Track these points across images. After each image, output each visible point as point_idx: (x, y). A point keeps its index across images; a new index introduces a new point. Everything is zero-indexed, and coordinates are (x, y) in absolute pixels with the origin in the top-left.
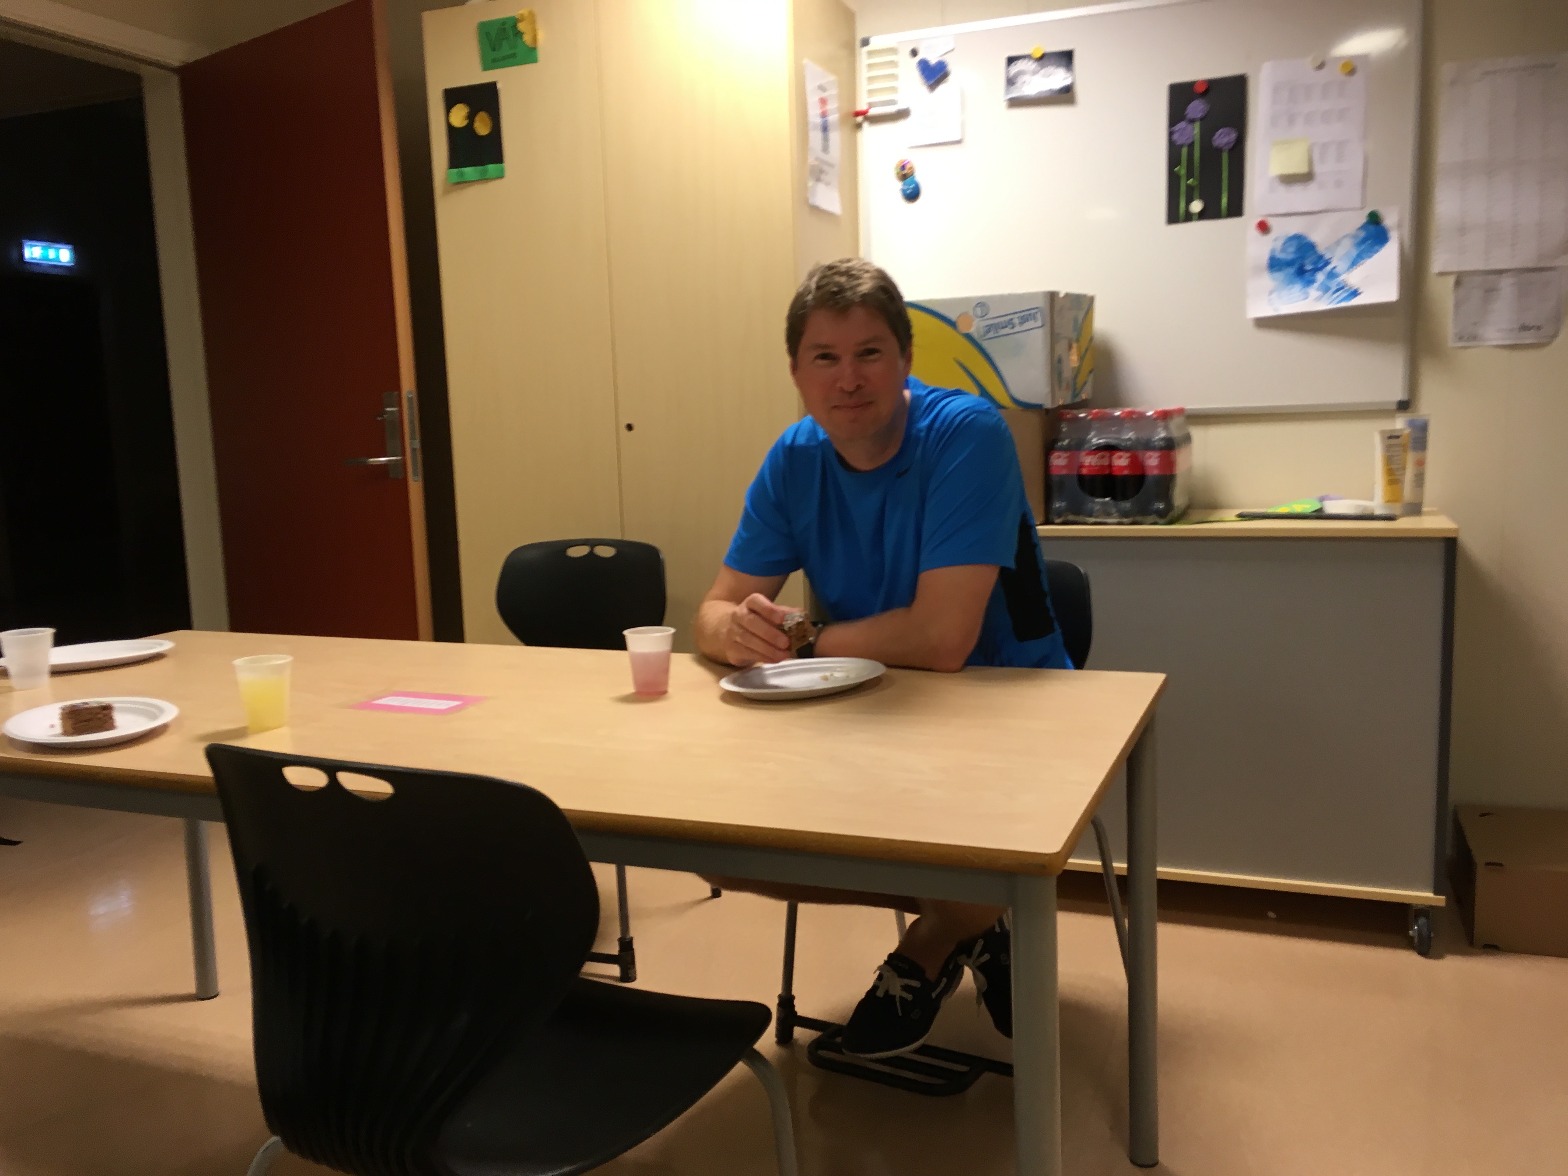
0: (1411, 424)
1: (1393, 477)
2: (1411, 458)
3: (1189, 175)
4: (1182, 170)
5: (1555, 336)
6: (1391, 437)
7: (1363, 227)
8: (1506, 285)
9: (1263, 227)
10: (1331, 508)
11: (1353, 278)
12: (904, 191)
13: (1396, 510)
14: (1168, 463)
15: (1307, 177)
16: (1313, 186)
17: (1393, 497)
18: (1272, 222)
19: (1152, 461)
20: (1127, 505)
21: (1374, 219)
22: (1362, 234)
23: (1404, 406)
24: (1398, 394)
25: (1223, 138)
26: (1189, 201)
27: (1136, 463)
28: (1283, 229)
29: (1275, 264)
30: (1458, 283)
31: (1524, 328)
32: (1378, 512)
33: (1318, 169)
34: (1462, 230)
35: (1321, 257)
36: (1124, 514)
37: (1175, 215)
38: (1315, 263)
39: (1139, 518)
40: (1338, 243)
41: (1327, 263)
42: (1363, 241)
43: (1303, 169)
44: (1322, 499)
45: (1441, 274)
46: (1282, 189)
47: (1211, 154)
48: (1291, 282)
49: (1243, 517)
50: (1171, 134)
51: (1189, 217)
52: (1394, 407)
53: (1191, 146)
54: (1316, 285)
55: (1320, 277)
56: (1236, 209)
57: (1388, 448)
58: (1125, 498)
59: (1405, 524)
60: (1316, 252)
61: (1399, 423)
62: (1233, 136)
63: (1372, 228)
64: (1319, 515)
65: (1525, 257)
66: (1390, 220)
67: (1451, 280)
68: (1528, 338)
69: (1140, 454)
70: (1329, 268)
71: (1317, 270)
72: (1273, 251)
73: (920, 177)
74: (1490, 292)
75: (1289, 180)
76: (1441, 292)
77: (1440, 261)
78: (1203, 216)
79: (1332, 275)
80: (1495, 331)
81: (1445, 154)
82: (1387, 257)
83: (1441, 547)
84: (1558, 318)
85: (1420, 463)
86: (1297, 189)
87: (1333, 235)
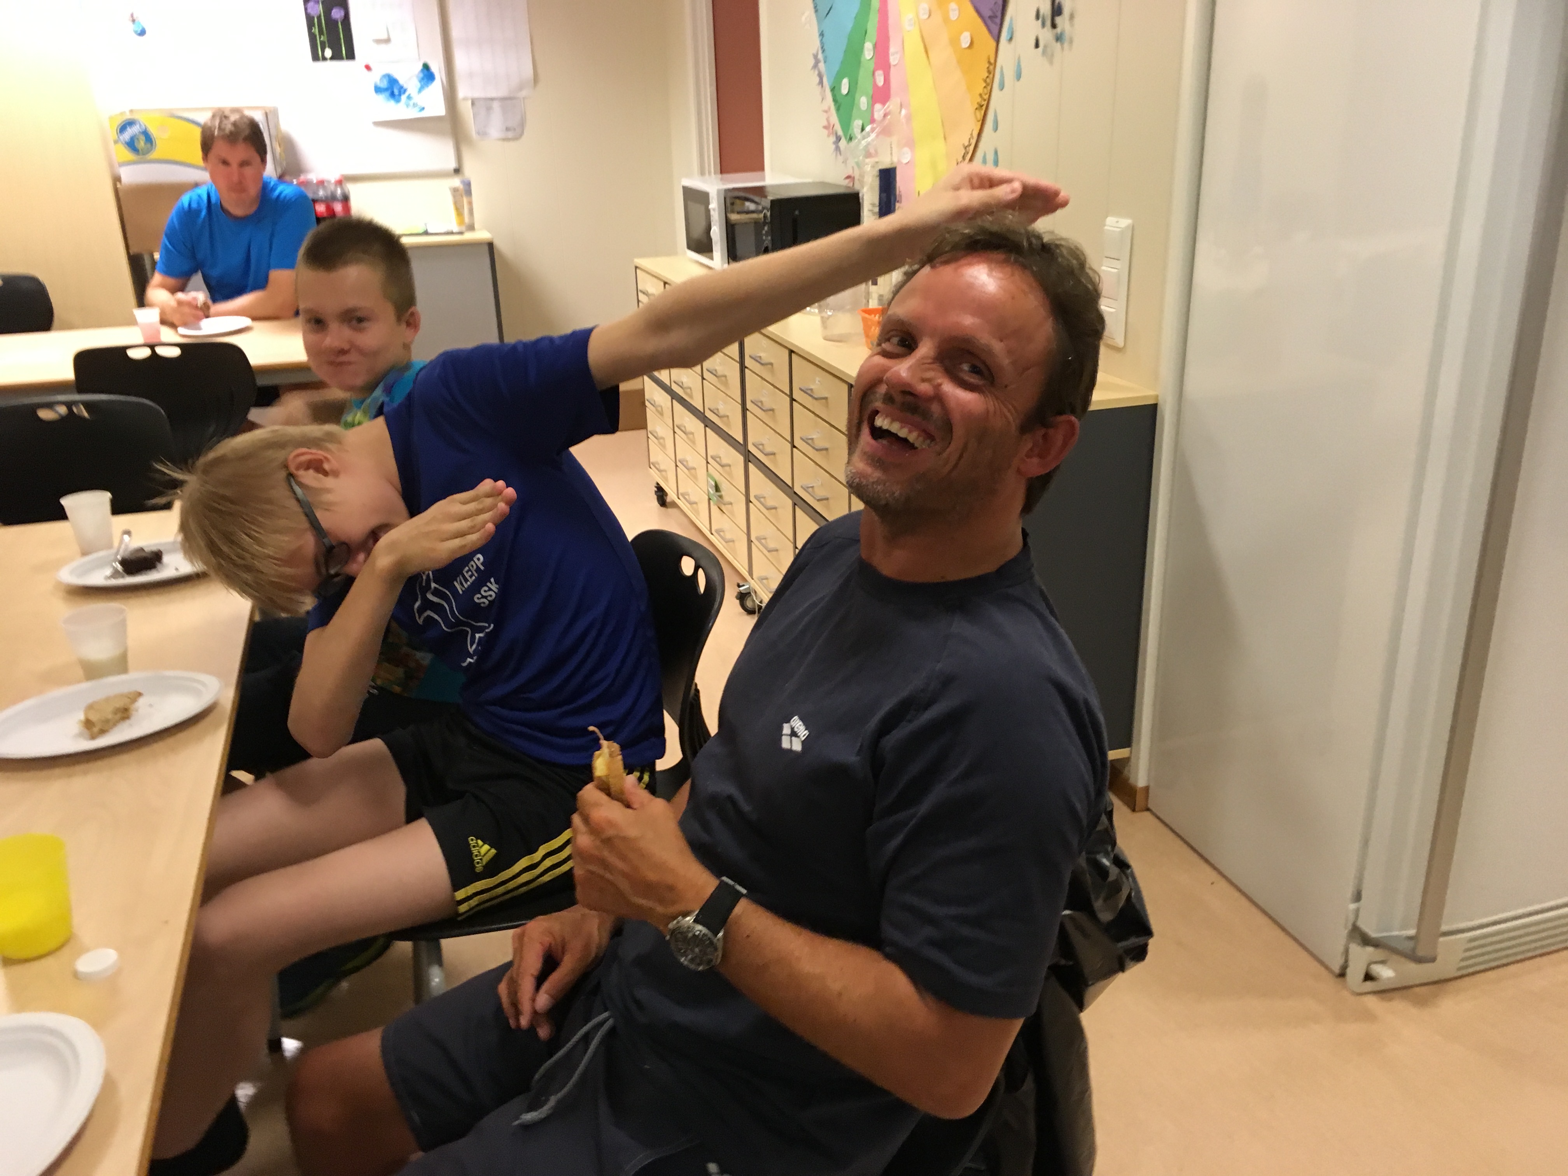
0: (463, 182)
1: (459, 210)
2: (465, 200)
3: (321, 32)
4: (316, 30)
5: (522, 133)
6: (455, 191)
7: (421, 71)
8: (496, 105)
9: (368, 68)
10: (432, 229)
11: (421, 100)
12: (135, 30)
13: (463, 228)
14: (347, 208)
15: (387, 41)
16: (390, 45)
17: (460, 222)
18: (371, 65)
21: (426, 67)
22: (421, 75)
23: (457, 171)
24: (453, 165)
25: (337, 14)
26: (323, 48)
27: (329, 208)
28: (379, 69)
29: (378, 90)
30: (473, 104)
31: (508, 129)
32: (454, 230)
33: (392, 37)
34: (471, 75)
35: (402, 87)
37: (315, 58)
38: (399, 90)
40: (409, 79)
41: (405, 91)
42: (423, 79)
43: (385, 37)
44: (426, 225)
45: (464, 99)
46: (375, 45)
47: (331, 24)
48: (388, 100)
50: (306, 9)
51: (324, 59)
52: (453, 172)
53: (319, 18)
54: (402, 103)
55: (404, 97)
57: (454, 196)
59: (469, 236)
60: (399, 84)
61: (456, 182)
62: (342, 13)
63: (426, 71)
64: (426, 233)
65: (502, 92)
66: (434, 68)
67: (470, 102)
68: (510, 135)
70: (407, 94)
71: (401, 94)
72: (376, 82)
73: (142, 21)
74: (489, 109)
75: (378, 41)
76: (465, 109)
77: (463, 92)
78: (332, 58)
79: (409, 97)
80: (495, 130)
81: (456, 33)
82: (436, 88)
83: (486, 248)
84: (522, 124)
85: (470, 203)
86: (383, 46)
87: (406, 75)
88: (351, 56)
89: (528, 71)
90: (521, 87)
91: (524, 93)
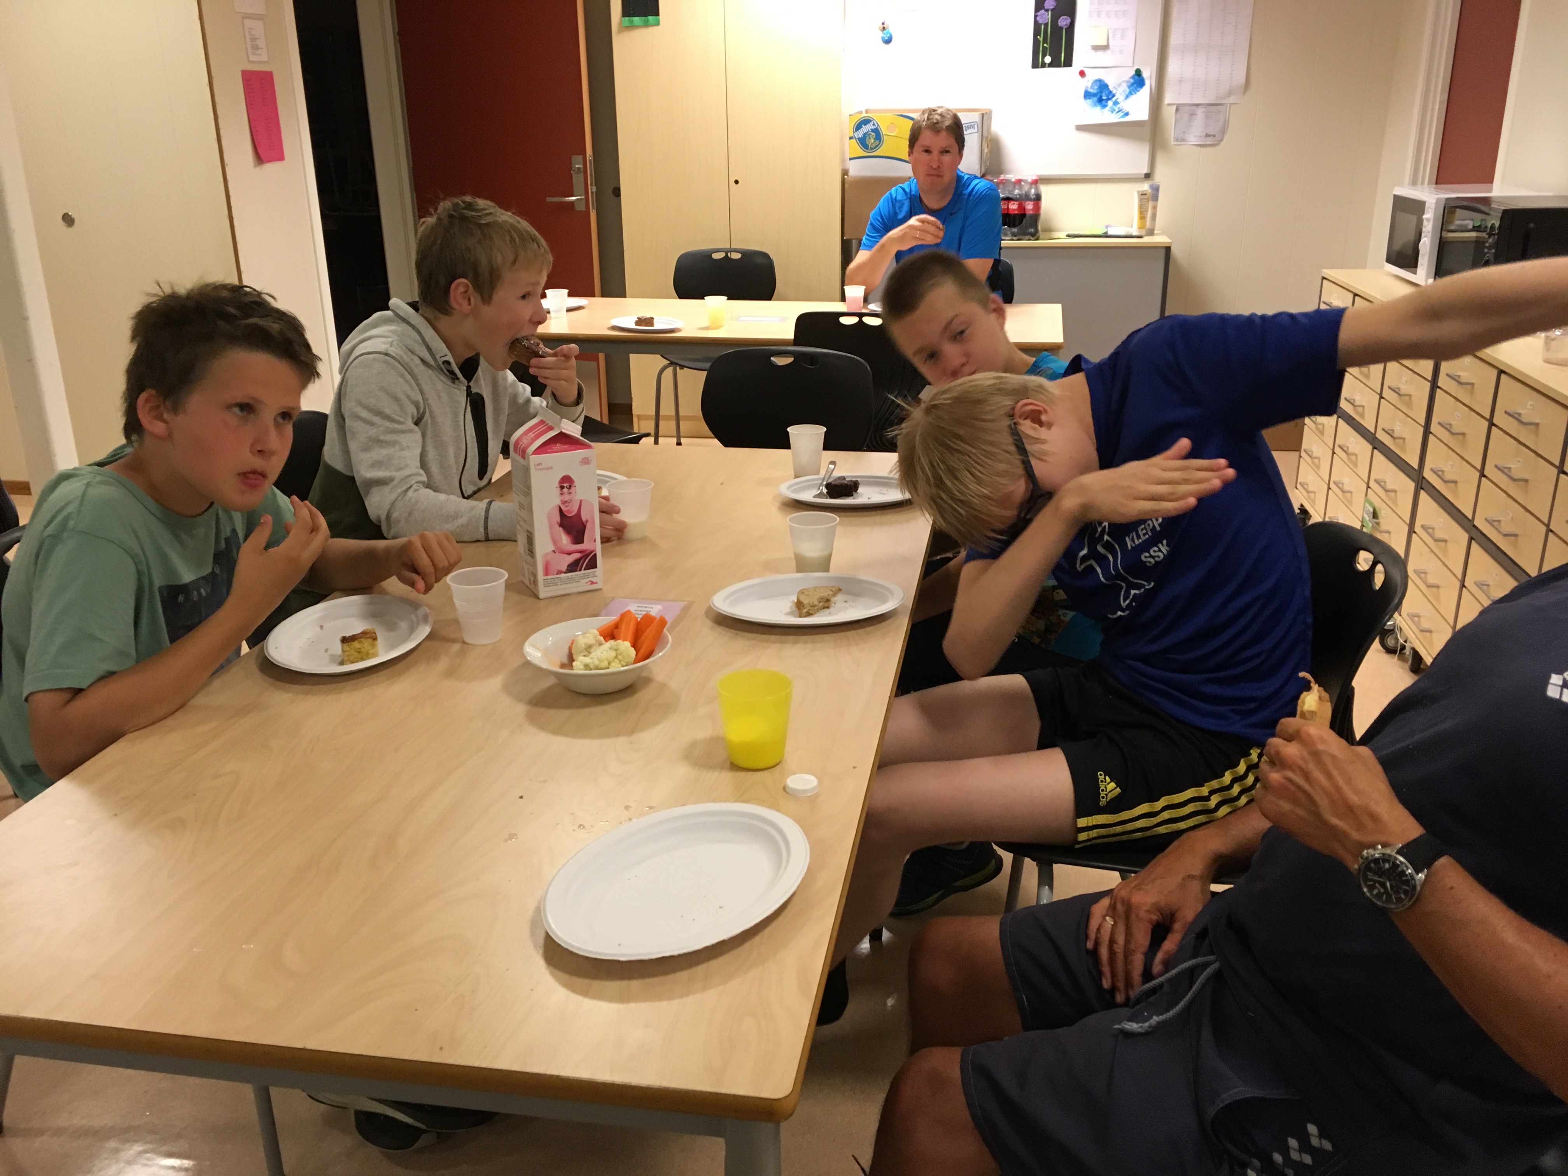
0: (1151, 187)
1: (1142, 217)
2: (1151, 204)
3: (1045, 41)
4: (1041, 38)
5: (1221, 140)
6: (1142, 194)
7: (1133, 77)
8: (1200, 111)
9: (1082, 74)
10: (1112, 231)
11: (1125, 105)
12: (883, 38)
13: (1143, 233)
15: (1105, 48)
16: (1108, 52)
17: (1141, 228)
18: (1086, 71)
20: (1015, 230)
21: (1138, 73)
22: (1132, 81)
23: (1148, 176)
24: (1145, 170)
25: (1063, 22)
26: (1044, 56)
27: (1021, 207)
28: (1092, 76)
29: (1087, 95)
30: (1177, 110)
31: (1207, 135)
32: (1135, 233)
33: (1111, 44)
34: (1181, 81)
35: (1111, 92)
36: (1014, 235)
38: (1107, 96)
40: (1119, 85)
41: (1114, 96)
42: (1132, 85)
43: (1105, 43)
44: (1107, 227)
45: (1169, 105)
46: (1093, 52)
47: (1056, 30)
48: (1095, 105)
49: (1069, 236)
50: (1036, 16)
51: (1044, 65)
52: (1143, 176)
53: (1046, 25)
54: (1108, 108)
55: (1110, 103)
57: (1141, 200)
58: (1014, 226)
59: (1147, 240)
60: (1109, 89)
61: (1145, 187)
62: (1069, 21)
63: (1137, 77)
64: (1106, 235)
65: (1209, 98)
66: (1146, 74)
67: (1174, 108)
68: (1209, 141)
70: (1114, 99)
71: (1109, 99)
72: (1087, 87)
73: (892, 30)
74: (1192, 114)
75: (1096, 48)
76: (1169, 114)
77: (1169, 98)
78: (1051, 65)
79: (1116, 103)
80: (1194, 137)
81: (1175, 39)
82: (1144, 95)
83: (1163, 252)
84: (1223, 131)
85: (1155, 208)
86: (1101, 53)
87: (1117, 80)
88: (1068, 63)
89: (1241, 78)
90: (1230, 94)
91: (1232, 100)
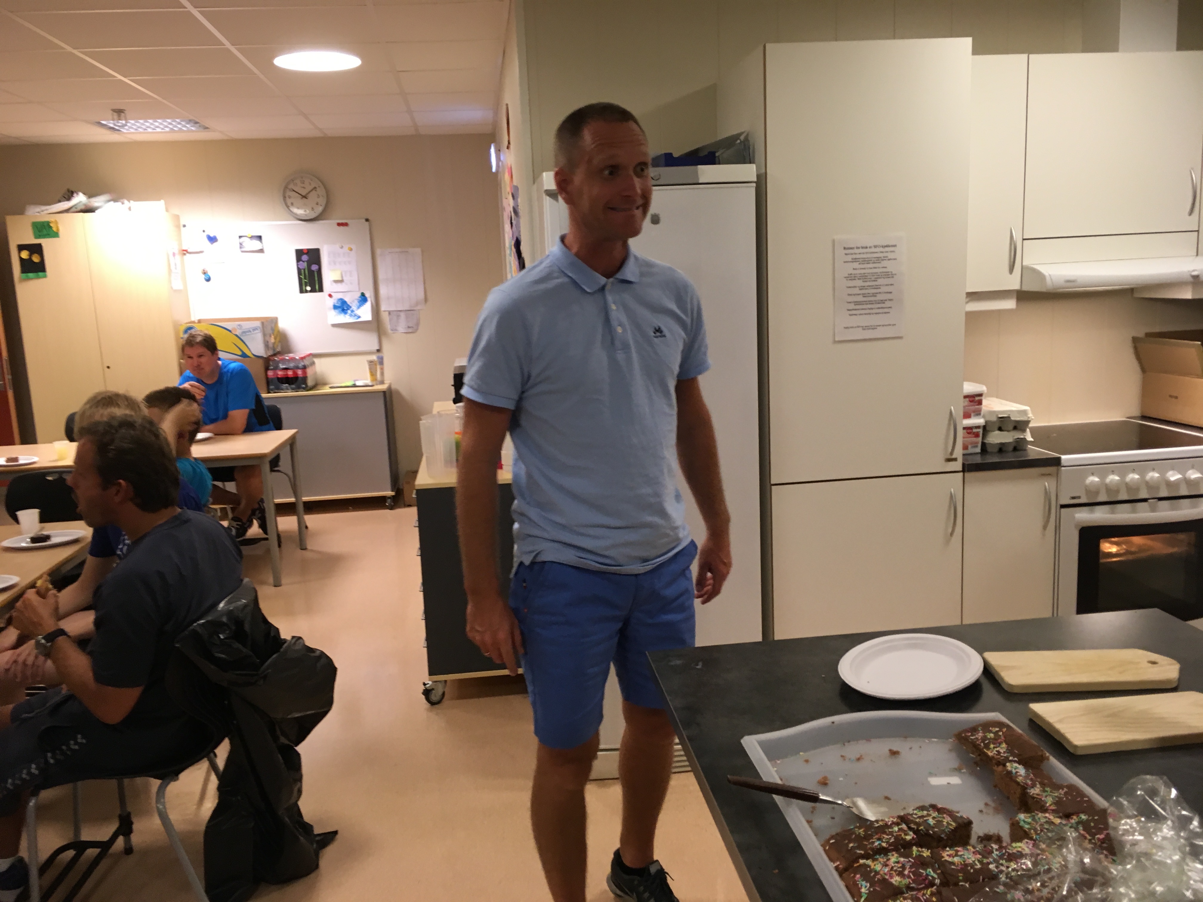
0: (378, 357)
1: (373, 374)
2: (378, 367)
3: (305, 279)
4: (302, 277)
5: (417, 329)
6: (371, 362)
7: (360, 297)
8: (402, 315)
9: (330, 296)
10: (358, 383)
11: (358, 312)
12: (205, 279)
13: (374, 383)
14: (305, 373)
15: (341, 281)
16: (344, 284)
17: (372, 381)
18: (332, 294)
19: (300, 372)
20: (293, 386)
21: (363, 295)
22: (360, 299)
23: (378, 351)
24: (376, 348)
25: (314, 267)
26: (306, 286)
27: (295, 373)
28: (336, 296)
29: (335, 307)
30: (389, 314)
31: (409, 327)
32: (370, 384)
33: (345, 278)
34: (389, 298)
35: (349, 305)
36: (293, 389)
37: (302, 291)
38: (347, 307)
39: (298, 390)
40: (353, 301)
41: (351, 307)
42: (361, 301)
43: (339, 279)
44: (355, 381)
45: (384, 311)
46: (334, 284)
47: (311, 272)
48: (341, 313)
49: (331, 388)
50: (298, 265)
51: (306, 291)
52: (376, 351)
53: (304, 270)
54: (348, 314)
55: (349, 312)
56: (321, 290)
57: (370, 365)
58: (293, 384)
59: (377, 387)
60: (347, 304)
61: (374, 357)
62: (317, 267)
63: (363, 297)
64: (354, 386)
65: (407, 307)
66: (367, 295)
67: (387, 313)
68: (410, 330)
69: (296, 370)
70: (351, 309)
71: (348, 309)
72: (334, 303)
73: (210, 273)
74: (398, 316)
75: (336, 282)
76: (385, 317)
77: (383, 307)
78: (311, 291)
79: (352, 311)
80: (401, 328)
81: (381, 276)
82: (368, 306)
83: (382, 394)
84: (418, 324)
85: (382, 369)
86: (339, 285)
87: (351, 298)
89: (421, 295)
90: (417, 304)
91: (419, 308)
